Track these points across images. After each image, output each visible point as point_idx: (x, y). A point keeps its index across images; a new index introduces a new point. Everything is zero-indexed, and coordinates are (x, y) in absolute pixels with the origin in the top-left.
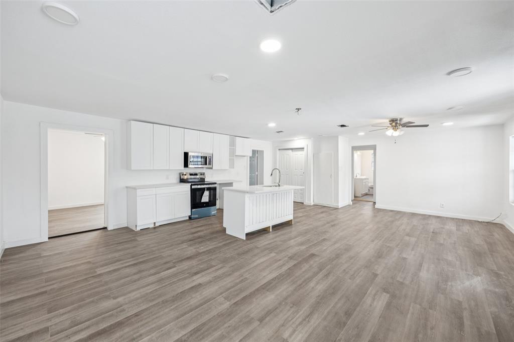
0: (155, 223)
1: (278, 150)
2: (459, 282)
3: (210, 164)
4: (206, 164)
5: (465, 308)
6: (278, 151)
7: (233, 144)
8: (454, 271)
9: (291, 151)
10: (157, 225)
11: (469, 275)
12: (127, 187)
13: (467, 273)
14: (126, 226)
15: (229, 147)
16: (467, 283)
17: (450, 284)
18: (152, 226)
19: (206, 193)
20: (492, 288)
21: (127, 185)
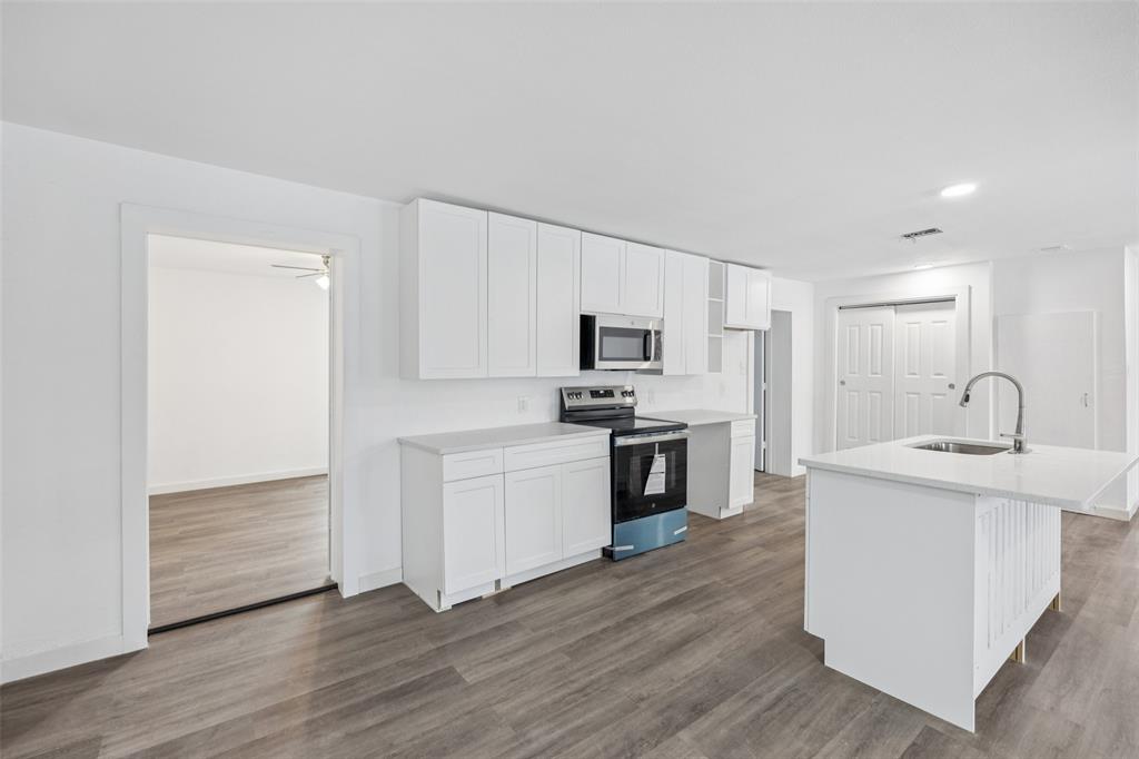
0: (498, 582)
1: (836, 310)
3: (658, 357)
4: (647, 358)
6: (837, 314)
7: (718, 288)
9: (890, 312)
10: (505, 586)
12: (400, 442)
14: (401, 581)
15: (708, 299)
18: (490, 591)
19: (659, 463)
21: (404, 434)
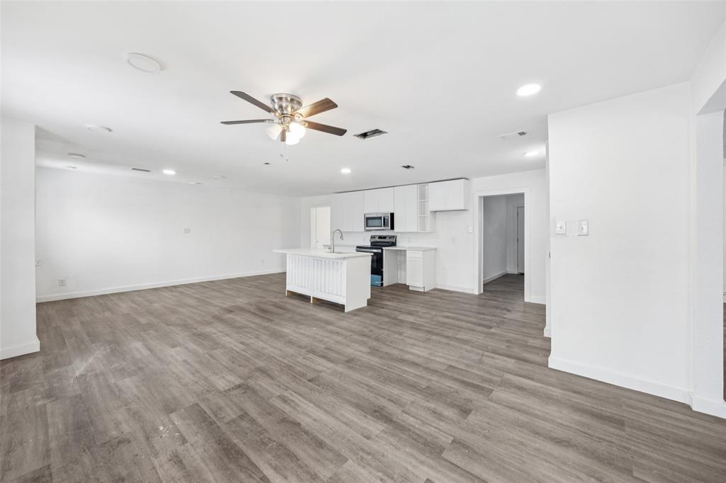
2: (100, 356)
3: (385, 225)
5: (87, 341)
8: (111, 365)
11: (92, 371)
13: (93, 373)
15: (418, 201)
16: (91, 360)
17: (108, 350)
20: (62, 370)
